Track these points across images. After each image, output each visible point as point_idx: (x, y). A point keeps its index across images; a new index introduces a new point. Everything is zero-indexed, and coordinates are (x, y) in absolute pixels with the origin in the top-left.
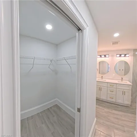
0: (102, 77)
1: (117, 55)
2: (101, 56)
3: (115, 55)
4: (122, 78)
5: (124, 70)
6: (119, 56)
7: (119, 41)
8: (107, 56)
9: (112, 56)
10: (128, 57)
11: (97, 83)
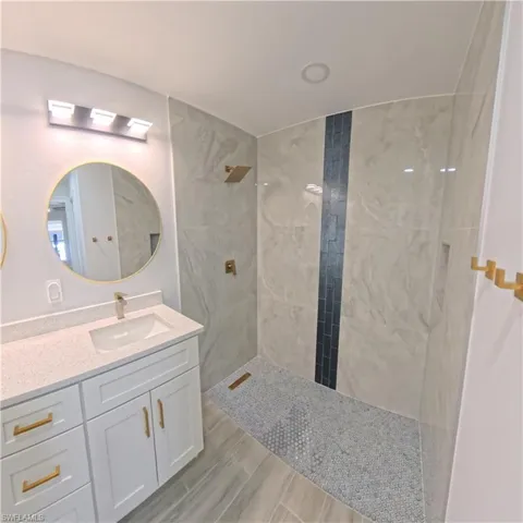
4: (119, 297)
5: (116, 239)
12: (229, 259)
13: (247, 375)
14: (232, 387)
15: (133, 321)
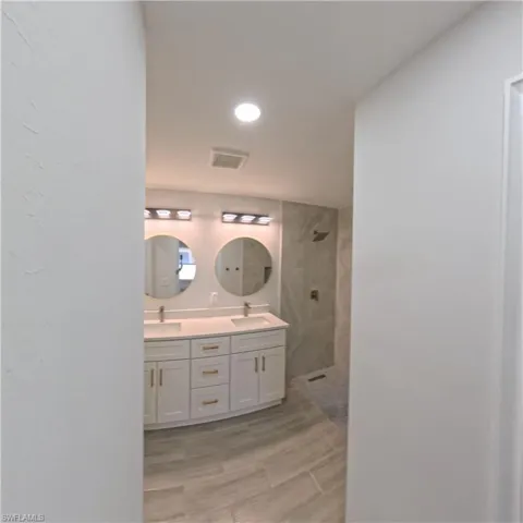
0: (162, 310)
1: (225, 216)
2: (153, 212)
3: (219, 214)
4: (246, 305)
5: (241, 269)
6: (231, 217)
7: (247, 154)
8: (181, 214)
9: (206, 217)
10: (267, 225)
11: (146, 348)
12: (314, 289)
13: (323, 376)
14: (310, 380)
15: (254, 318)
